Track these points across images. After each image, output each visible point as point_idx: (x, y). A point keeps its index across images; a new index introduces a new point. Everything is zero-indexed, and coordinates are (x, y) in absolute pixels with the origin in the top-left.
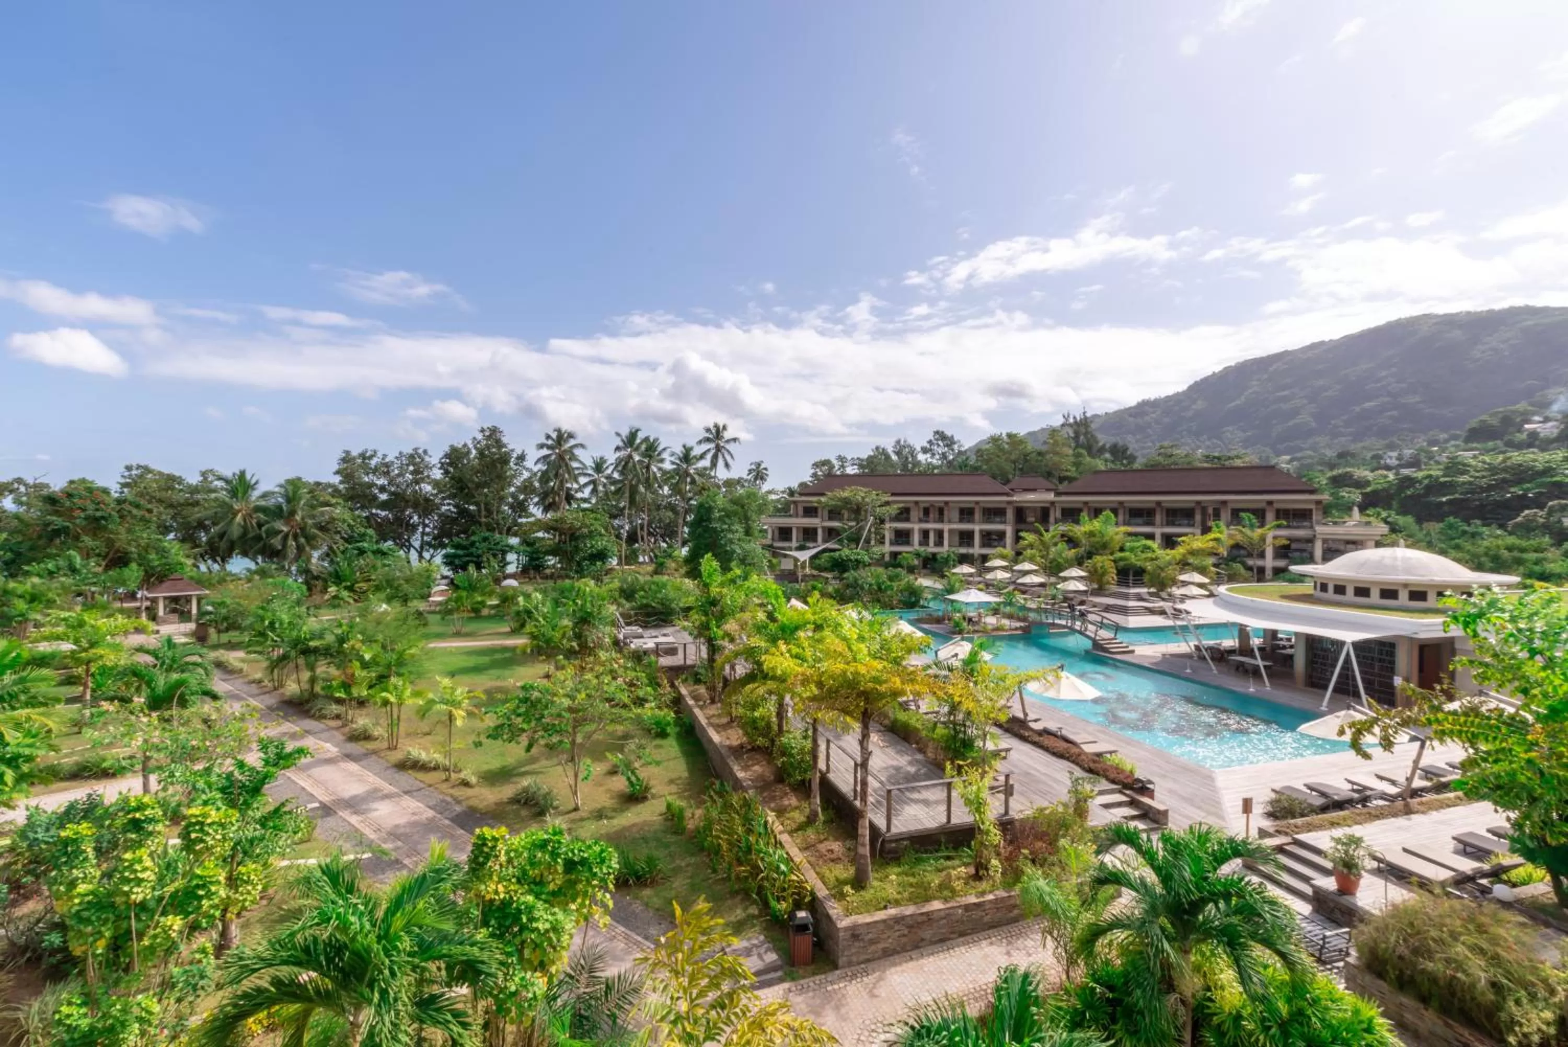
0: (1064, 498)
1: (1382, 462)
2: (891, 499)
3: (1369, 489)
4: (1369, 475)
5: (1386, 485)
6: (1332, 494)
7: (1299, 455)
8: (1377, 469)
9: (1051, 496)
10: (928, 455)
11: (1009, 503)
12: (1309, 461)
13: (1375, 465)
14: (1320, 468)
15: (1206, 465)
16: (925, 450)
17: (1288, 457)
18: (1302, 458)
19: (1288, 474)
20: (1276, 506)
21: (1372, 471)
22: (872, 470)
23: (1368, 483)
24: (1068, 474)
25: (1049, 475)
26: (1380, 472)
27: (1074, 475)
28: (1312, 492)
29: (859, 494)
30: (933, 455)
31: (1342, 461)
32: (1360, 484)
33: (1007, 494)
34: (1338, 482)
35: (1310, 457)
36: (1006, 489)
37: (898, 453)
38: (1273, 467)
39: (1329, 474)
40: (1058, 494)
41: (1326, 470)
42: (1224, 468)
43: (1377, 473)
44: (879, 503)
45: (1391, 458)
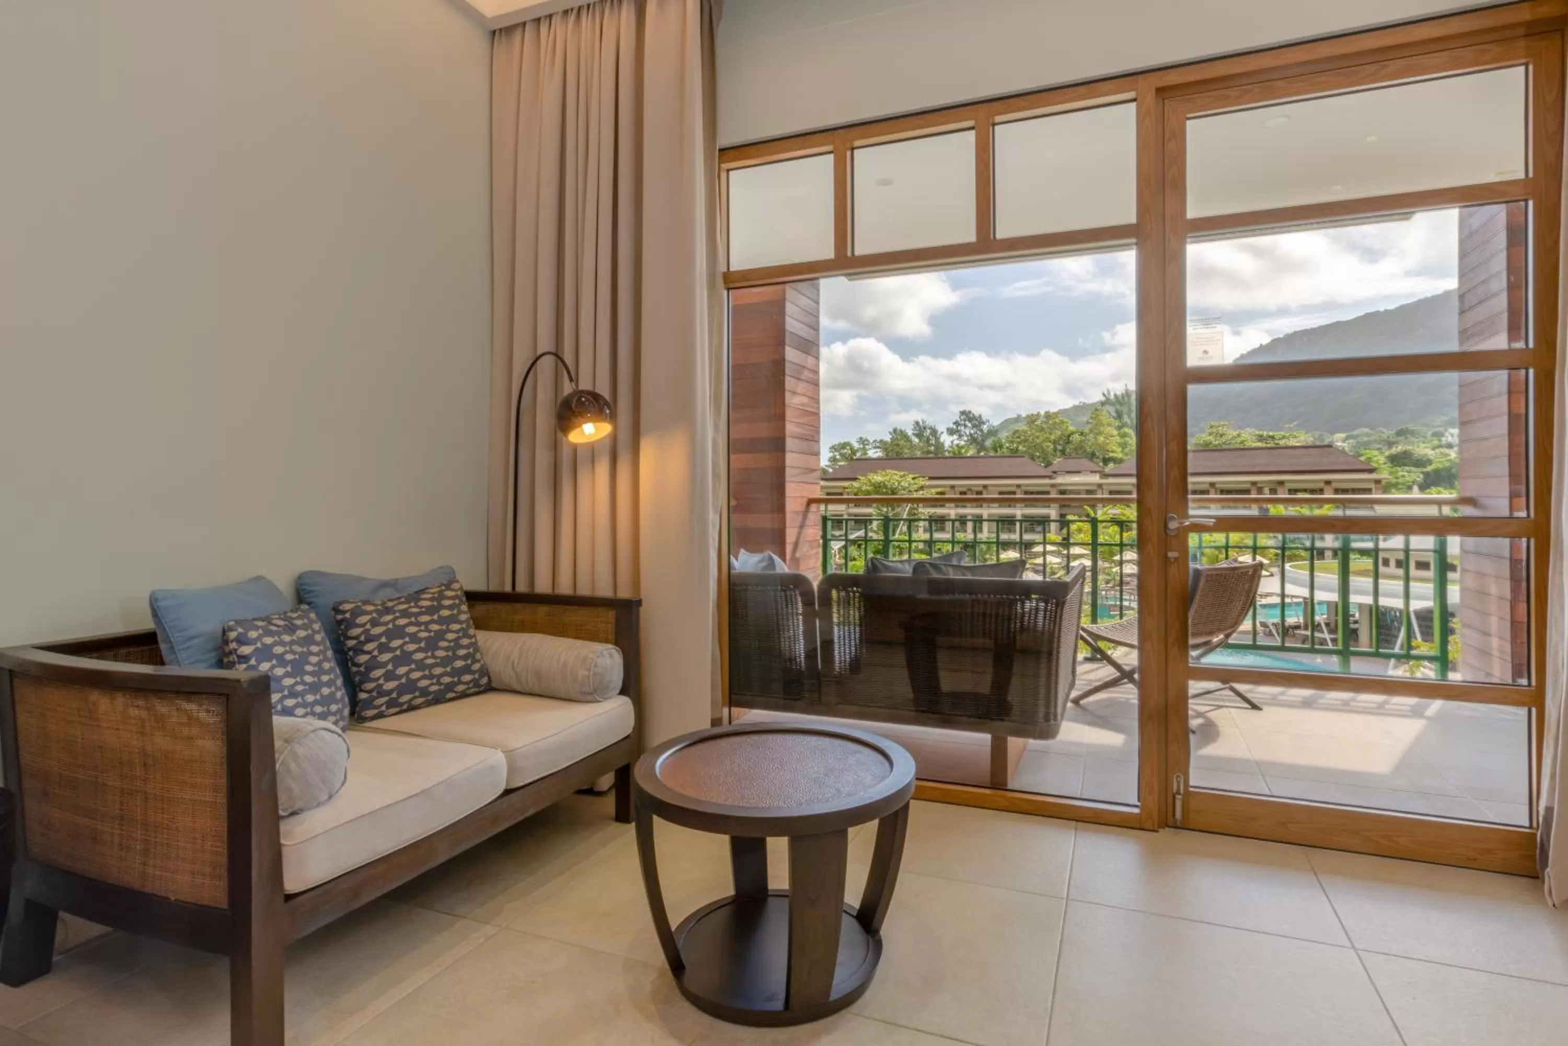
0: (1111, 480)
1: (1444, 439)
2: (928, 483)
3: (1429, 469)
4: (1430, 453)
5: (1447, 464)
6: (1391, 473)
7: (1355, 433)
8: (1440, 446)
9: (1096, 479)
10: (955, 437)
11: (1053, 486)
12: (1366, 439)
13: (1436, 442)
14: (1378, 446)
15: (1260, 444)
16: (951, 432)
17: (1343, 435)
18: (1357, 436)
19: (1343, 452)
20: (1334, 485)
21: (1433, 449)
22: (897, 453)
23: (1429, 462)
24: (1115, 455)
25: (1092, 456)
26: (1442, 450)
27: (1120, 456)
28: (1371, 471)
29: (892, 477)
30: (960, 436)
31: (1402, 438)
32: (1421, 463)
33: (1050, 477)
34: (1398, 460)
35: (1367, 435)
36: (1048, 471)
37: (919, 436)
38: (1330, 446)
39: (1387, 453)
40: (1104, 475)
41: (1385, 448)
42: (1278, 448)
43: (1438, 451)
44: (916, 487)
45: (1452, 435)
